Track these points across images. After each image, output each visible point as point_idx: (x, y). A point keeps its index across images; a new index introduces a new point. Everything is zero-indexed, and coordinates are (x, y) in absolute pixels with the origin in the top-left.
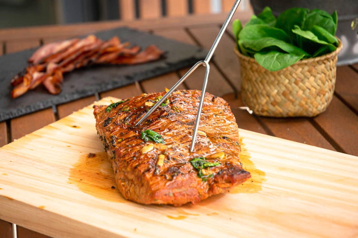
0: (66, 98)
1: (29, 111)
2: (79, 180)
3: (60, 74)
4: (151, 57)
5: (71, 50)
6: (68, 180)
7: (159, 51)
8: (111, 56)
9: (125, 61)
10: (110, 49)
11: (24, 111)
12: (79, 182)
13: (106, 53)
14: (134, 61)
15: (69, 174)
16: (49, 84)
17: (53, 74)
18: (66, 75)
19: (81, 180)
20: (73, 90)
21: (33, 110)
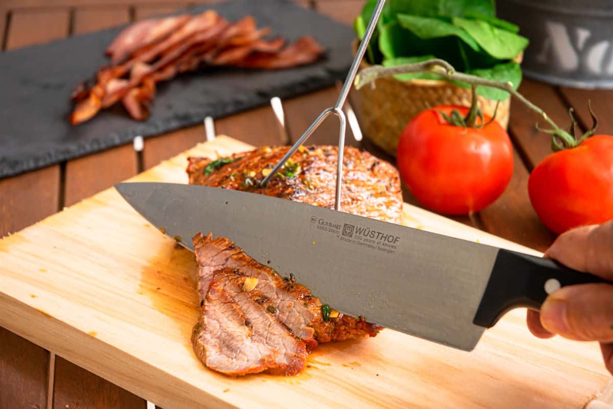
0: (157, 127)
1: (96, 147)
2: (155, 288)
3: (150, 83)
4: (302, 58)
5: (176, 37)
6: (139, 288)
7: (317, 47)
8: (238, 54)
9: (261, 63)
10: (238, 41)
11: (88, 148)
12: (155, 292)
13: (230, 47)
14: (275, 63)
15: (139, 276)
16: (132, 103)
17: (140, 85)
18: (161, 86)
19: (159, 289)
20: (170, 114)
21: (103, 146)
